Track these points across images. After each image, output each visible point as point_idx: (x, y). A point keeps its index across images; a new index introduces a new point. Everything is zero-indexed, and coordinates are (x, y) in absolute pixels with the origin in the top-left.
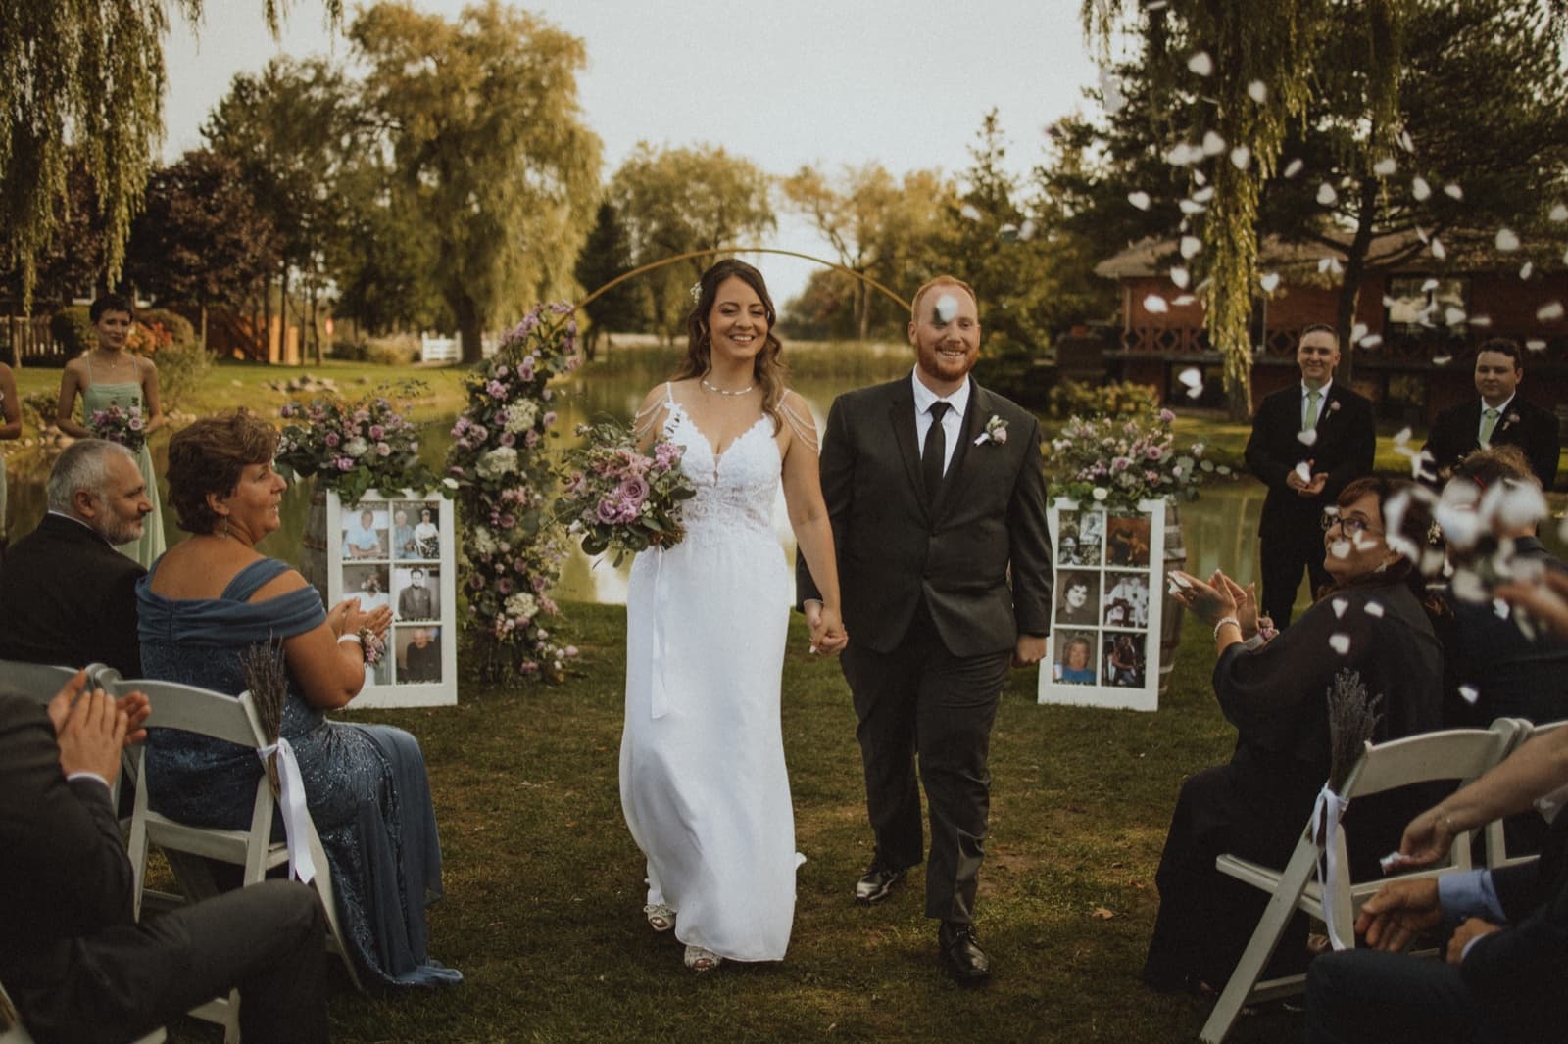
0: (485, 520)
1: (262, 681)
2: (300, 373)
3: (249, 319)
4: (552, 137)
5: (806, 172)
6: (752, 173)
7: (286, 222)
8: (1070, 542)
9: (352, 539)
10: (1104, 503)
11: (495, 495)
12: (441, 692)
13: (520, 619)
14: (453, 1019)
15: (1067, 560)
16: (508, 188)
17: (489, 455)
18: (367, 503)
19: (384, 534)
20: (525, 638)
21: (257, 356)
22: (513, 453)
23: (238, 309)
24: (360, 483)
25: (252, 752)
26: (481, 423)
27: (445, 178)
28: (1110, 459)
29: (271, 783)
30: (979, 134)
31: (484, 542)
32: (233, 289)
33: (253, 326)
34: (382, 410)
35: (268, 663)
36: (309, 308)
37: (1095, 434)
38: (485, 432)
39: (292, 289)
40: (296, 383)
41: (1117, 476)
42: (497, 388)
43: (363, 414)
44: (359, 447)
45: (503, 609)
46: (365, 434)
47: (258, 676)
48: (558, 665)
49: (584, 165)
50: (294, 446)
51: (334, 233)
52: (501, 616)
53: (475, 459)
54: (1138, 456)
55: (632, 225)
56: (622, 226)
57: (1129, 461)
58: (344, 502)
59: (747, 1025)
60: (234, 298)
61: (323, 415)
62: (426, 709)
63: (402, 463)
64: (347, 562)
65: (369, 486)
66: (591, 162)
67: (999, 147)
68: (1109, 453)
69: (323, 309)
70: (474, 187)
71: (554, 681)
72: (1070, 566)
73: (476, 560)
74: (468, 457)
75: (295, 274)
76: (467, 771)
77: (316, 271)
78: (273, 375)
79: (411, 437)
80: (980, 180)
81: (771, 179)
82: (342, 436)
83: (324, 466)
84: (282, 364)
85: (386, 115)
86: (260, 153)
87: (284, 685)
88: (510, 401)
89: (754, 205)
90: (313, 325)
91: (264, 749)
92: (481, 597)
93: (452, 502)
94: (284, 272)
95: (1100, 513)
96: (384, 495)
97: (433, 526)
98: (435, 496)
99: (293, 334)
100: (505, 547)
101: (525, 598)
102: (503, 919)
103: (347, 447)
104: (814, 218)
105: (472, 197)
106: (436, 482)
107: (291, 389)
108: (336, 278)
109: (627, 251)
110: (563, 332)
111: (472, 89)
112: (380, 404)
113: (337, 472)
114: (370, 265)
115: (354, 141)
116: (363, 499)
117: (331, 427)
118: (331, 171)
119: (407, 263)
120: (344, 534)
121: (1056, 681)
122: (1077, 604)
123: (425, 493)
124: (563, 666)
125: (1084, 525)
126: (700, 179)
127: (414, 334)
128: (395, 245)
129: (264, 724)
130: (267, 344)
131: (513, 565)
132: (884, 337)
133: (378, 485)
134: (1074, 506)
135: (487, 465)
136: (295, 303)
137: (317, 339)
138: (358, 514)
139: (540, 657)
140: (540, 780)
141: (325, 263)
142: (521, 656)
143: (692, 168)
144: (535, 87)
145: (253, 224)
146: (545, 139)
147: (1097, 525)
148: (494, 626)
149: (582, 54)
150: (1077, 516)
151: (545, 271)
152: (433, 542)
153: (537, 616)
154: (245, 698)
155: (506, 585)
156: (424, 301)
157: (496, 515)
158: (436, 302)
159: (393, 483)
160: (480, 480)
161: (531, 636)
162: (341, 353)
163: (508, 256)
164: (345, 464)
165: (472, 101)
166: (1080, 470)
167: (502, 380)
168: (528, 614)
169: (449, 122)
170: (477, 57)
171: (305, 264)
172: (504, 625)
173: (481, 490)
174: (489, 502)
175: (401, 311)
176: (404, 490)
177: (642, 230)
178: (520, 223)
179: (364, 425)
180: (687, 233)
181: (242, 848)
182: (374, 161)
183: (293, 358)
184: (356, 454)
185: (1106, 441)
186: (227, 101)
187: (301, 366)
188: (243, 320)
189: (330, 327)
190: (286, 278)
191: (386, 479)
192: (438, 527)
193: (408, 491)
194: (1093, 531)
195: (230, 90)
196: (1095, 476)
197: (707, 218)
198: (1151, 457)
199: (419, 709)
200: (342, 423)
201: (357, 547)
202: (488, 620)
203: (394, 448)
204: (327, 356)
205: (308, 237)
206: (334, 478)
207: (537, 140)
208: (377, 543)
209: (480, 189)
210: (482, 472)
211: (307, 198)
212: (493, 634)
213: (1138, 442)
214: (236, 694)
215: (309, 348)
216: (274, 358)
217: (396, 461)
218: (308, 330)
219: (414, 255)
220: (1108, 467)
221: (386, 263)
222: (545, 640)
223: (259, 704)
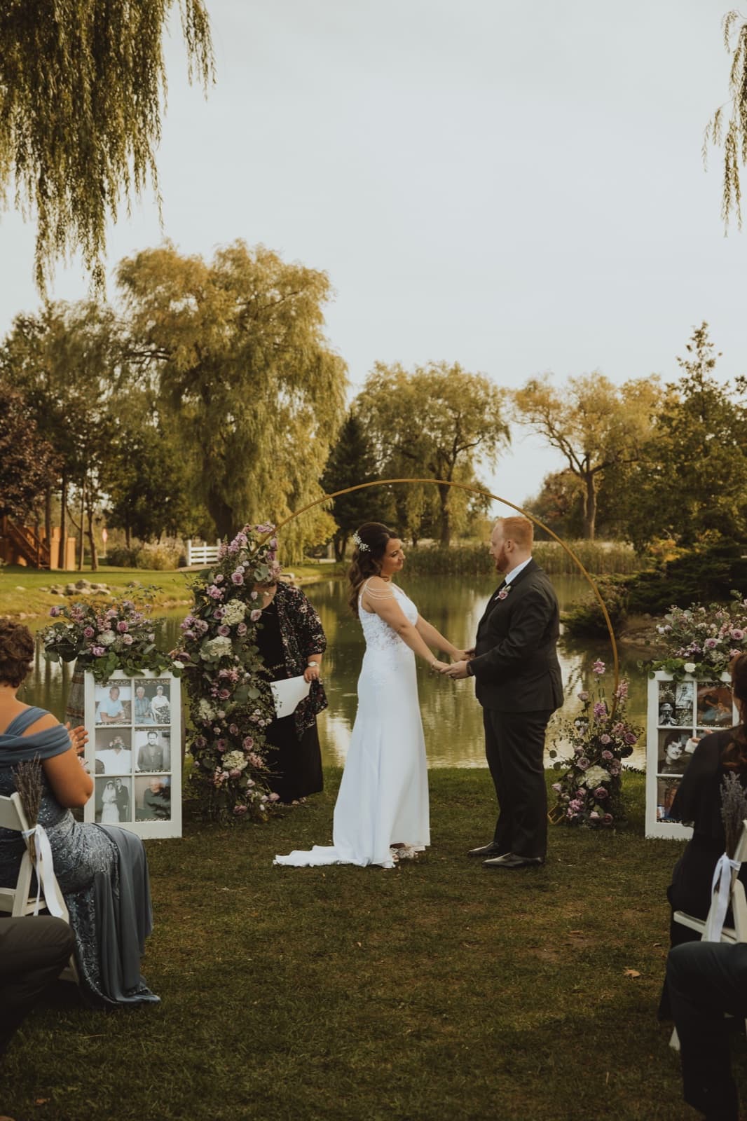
0: (207, 694)
1: (26, 785)
2: (77, 578)
3: (32, 531)
4: (301, 362)
5: (534, 385)
6: (486, 388)
7: (65, 445)
8: (668, 707)
9: (103, 708)
10: (693, 675)
11: (214, 674)
12: (171, 828)
13: (233, 771)
14: (149, 1023)
15: (666, 722)
16: (261, 408)
17: (210, 643)
18: (115, 681)
19: (128, 705)
20: (237, 787)
21: (38, 564)
22: (228, 641)
23: (21, 523)
24: (109, 666)
25: (18, 834)
26: (202, 618)
27: (206, 401)
28: (703, 641)
29: (31, 854)
30: (689, 347)
31: (206, 710)
32: (18, 504)
33: (35, 536)
34: (127, 609)
35: (30, 774)
36: (85, 518)
37: (691, 620)
38: (206, 626)
39: (70, 502)
40: (73, 588)
41: (708, 653)
42: (215, 591)
43: (113, 612)
44: (109, 638)
45: (220, 763)
46: (114, 628)
47: (23, 782)
48: (262, 807)
49: (330, 385)
50: (60, 638)
51: (107, 452)
52: (219, 769)
53: (199, 646)
54: (725, 637)
55: (376, 439)
56: (368, 439)
57: (719, 641)
58: (97, 680)
59: (351, 1031)
60: (19, 511)
61: (82, 614)
62: (158, 840)
63: (142, 650)
64: (99, 726)
65: (116, 668)
66: (336, 382)
67: (707, 359)
68: (702, 635)
69: (98, 520)
70: (231, 409)
71: (260, 820)
72: (668, 726)
73: (199, 725)
74: (194, 645)
75: (72, 488)
76: (183, 881)
77: (92, 486)
78: (52, 580)
79: (149, 629)
80: (691, 389)
81: (503, 393)
82: (96, 629)
83: (82, 653)
84: (61, 570)
85: (153, 347)
86: (41, 382)
87: (40, 789)
88: (225, 601)
89: (488, 418)
90: (89, 534)
91: (27, 832)
92: (203, 755)
93: (179, 680)
94: (63, 488)
95: (692, 682)
96: (128, 675)
97: (165, 698)
98: (167, 675)
99: (71, 543)
100: (222, 714)
101: (238, 754)
102: (194, 970)
103: (100, 638)
104: (544, 428)
105: (230, 418)
106: (168, 664)
107: (69, 593)
108: (110, 491)
109: (372, 461)
110: (266, 547)
111: (228, 321)
112: (125, 605)
113: (91, 658)
114: (140, 479)
115: (125, 372)
116: (111, 678)
117: (88, 623)
118: (103, 398)
119: (173, 477)
120: (97, 704)
121: (659, 820)
122: (675, 757)
123: (159, 673)
124: (267, 809)
125: (679, 693)
126: (437, 395)
127: (180, 540)
128: (162, 461)
129: (27, 815)
130: (48, 553)
131: (227, 729)
132: (612, 536)
133: (122, 667)
134: (670, 678)
135: (207, 651)
136: (74, 515)
137: (92, 545)
138: (108, 689)
139: (249, 801)
140: (235, 886)
141: (99, 478)
142: (234, 801)
143: (431, 385)
144: (284, 317)
145: (35, 446)
146: (296, 363)
147: (689, 693)
148: (213, 777)
149: (325, 286)
150: (673, 686)
151: (295, 482)
152: (165, 710)
153: (245, 769)
154: (15, 796)
155: (223, 745)
156: (189, 511)
157: (215, 690)
158: (200, 511)
159: (135, 666)
160: (203, 662)
161: (242, 785)
162: (114, 560)
163: (263, 470)
164: (98, 651)
165: (229, 332)
166: (678, 649)
167: (219, 585)
168: (240, 768)
169: (208, 351)
170: (233, 293)
171: (82, 481)
172: (221, 776)
173: (204, 670)
174: (210, 680)
175: (168, 520)
176: (143, 671)
177: (386, 441)
178: (273, 440)
179: (113, 621)
180: (428, 443)
181: (10, 900)
182: (143, 388)
183: (71, 565)
184: (107, 643)
185: (700, 625)
186: (11, 338)
187: (78, 572)
188: (27, 531)
189: (105, 535)
190: (65, 492)
191: (129, 662)
192: (169, 699)
193: (146, 672)
194: (685, 698)
195: (14, 328)
196: (691, 654)
197: (444, 430)
198: (735, 638)
199: (153, 840)
200: (96, 620)
201: (107, 715)
202: (209, 772)
203: (136, 638)
204: (102, 562)
205: (84, 456)
206: (90, 662)
207: (287, 365)
208: (122, 712)
209: (236, 411)
210: (204, 656)
211: (82, 421)
212: (212, 783)
213: (725, 626)
214: (9, 796)
215: (86, 555)
216: (54, 565)
217: (138, 648)
218: (85, 539)
219: (180, 468)
220: (702, 646)
221: (154, 476)
222: (253, 788)
223: (24, 801)
